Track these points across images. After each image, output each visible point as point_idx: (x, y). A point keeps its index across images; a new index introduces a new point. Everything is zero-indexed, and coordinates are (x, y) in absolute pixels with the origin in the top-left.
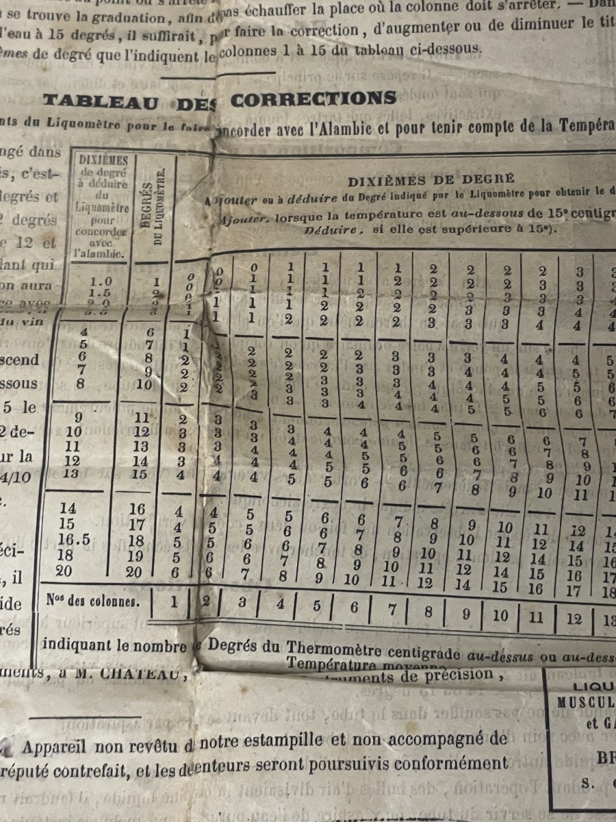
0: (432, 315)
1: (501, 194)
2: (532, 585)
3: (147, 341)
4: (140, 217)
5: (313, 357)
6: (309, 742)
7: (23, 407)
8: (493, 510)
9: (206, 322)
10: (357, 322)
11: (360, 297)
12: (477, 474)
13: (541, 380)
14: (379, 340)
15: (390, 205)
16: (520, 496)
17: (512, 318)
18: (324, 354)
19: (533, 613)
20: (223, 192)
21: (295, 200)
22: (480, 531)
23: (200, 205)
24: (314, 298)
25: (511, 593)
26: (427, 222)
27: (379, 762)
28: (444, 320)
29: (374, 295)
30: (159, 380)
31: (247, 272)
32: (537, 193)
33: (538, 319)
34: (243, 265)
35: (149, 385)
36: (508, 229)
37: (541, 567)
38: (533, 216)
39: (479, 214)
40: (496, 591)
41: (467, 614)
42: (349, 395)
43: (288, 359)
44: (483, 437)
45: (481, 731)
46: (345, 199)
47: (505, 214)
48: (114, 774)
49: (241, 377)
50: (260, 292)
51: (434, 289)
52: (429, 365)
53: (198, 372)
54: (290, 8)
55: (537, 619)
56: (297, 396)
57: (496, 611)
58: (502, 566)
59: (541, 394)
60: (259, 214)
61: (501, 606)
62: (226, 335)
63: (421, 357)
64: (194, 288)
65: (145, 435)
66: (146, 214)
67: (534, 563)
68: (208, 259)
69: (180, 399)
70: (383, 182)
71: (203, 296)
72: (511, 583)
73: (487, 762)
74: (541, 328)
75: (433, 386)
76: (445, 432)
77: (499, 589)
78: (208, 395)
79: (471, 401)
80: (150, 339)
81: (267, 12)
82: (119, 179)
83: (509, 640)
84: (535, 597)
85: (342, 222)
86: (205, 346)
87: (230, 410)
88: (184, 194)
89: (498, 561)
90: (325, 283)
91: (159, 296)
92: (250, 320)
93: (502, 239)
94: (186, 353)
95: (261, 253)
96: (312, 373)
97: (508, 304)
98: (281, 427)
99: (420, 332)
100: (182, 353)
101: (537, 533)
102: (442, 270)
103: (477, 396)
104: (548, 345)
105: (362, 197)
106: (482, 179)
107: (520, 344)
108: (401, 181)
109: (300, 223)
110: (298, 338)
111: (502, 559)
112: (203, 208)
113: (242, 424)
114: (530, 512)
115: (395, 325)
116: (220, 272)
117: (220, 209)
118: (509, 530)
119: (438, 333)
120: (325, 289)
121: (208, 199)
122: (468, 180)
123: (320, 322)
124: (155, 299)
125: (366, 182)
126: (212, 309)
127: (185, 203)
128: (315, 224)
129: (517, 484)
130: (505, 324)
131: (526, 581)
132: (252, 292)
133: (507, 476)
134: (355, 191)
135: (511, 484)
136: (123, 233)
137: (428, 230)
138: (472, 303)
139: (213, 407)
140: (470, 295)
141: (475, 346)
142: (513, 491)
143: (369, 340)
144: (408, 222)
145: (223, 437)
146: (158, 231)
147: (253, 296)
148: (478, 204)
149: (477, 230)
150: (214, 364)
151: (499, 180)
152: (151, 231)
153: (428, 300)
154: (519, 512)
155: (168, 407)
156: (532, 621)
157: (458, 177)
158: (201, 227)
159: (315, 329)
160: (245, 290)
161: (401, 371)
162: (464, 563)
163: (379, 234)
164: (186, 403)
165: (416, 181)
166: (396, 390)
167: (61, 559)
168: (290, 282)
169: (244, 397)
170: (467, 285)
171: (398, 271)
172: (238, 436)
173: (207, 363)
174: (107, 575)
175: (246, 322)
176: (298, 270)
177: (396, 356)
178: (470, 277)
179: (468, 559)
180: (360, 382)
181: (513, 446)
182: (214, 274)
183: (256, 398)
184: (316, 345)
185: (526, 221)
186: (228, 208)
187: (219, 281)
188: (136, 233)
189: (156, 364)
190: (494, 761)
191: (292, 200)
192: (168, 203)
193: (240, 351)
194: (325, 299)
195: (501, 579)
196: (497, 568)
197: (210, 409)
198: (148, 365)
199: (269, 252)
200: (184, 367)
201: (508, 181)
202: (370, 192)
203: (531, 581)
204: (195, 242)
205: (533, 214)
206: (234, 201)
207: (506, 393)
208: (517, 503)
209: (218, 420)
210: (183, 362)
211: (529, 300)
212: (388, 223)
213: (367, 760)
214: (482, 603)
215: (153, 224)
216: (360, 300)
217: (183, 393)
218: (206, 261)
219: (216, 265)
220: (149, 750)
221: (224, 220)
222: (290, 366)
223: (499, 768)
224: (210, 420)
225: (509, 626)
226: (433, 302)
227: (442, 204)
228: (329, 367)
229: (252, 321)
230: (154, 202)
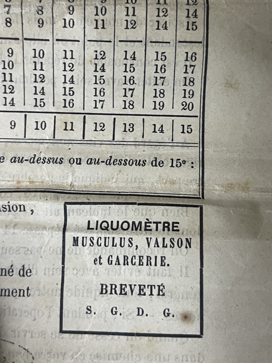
2: (65, 100)
8: (26, 39)
12: (7, 9)
16: (47, 26)
19: (66, 123)
22: (17, 57)
25: (49, 107)
37: (72, 85)
40: (36, 106)
41: (13, 125)
55: (69, 128)
57: (37, 122)
58: (39, 86)
61: (41, 118)
67: (65, 82)
72: (48, 99)
77: (38, 104)
83: (46, 145)
84: (69, 110)
89: (36, 81)
101: (65, 58)
111: (39, 80)
114: (57, 40)
118: (41, 56)
129: (44, 17)
131: (60, 98)
133: (34, 9)
135: (38, 17)
142: (41, 22)
154: (48, 40)
156: (66, 129)
162: (8, 84)
179: (11, 81)
195: (39, 97)
196: (35, 87)
203: (64, 97)
208: (45, 32)
214: (26, 115)
225: (47, 134)
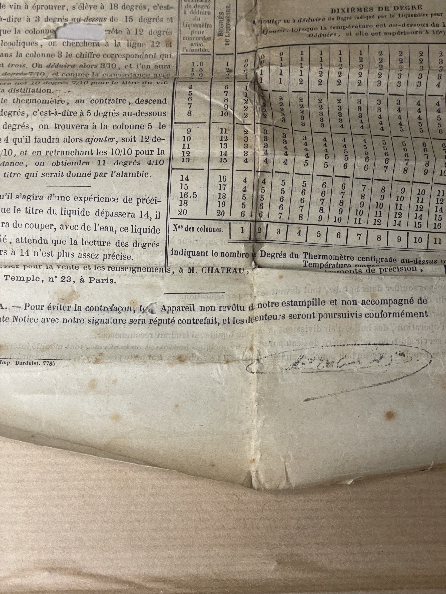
0: (379, 79)
1: (416, 15)
2: (435, 224)
3: (225, 92)
4: (218, 30)
5: (314, 101)
6: (317, 304)
7: (159, 126)
8: (414, 182)
9: (256, 82)
10: (338, 83)
11: (340, 68)
12: (407, 162)
13: (439, 114)
14: (350, 93)
15: (354, 22)
16: (430, 174)
17: (423, 81)
18: (320, 100)
19: (436, 239)
20: (262, 17)
21: (302, 20)
22: (407, 194)
23: (250, 24)
24: (315, 70)
25: (424, 228)
26: (376, 30)
27: (357, 314)
28: (386, 82)
29: (348, 68)
30: (232, 112)
31: (277, 56)
32: (435, 15)
33: (438, 81)
34: (275, 54)
35: (227, 114)
36: (421, 32)
37: (440, 214)
38: (434, 26)
39: (404, 25)
40: (415, 227)
41: (400, 239)
42: (335, 122)
43: (301, 103)
44: (409, 143)
45: (412, 298)
46: (329, 19)
47: (419, 25)
48: (211, 322)
49: (277, 111)
50: (285, 66)
51: (381, 64)
52: (378, 106)
53: (253, 107)
55: (438, 242)
56: (307, 121)
57: (416, 238)
58: (419, 213)
59: (439, 122)
60: (283, 28)
61: (418, 235)
62: (267, 90)
63: (373, 102)
64: (249, 66)
65: (225, 140)
66: (221, 29)
67: (436, 212)
68: (256, 51)
69: (244, 121)
70: (350, 10)
71: (254, 69)
72: (424, 222)
73: (416, 314)
74: (439, 86)
75: (380, 117)
76: (387, 140)
77: (417, 226)
78: (259, 119)
79: (401, 125)
80: (227, 90)
82: (206, 10)
83: (423, 253)
84: (437, 230)
85: (328, 31)
86: (256, 94)
87: (271, 127)
88: (242, 18)
89: (417, 210)
90: (321, 61)
91: (229, 71)
92: (280, 82)
93: (419, 38)
94: (247, 98)
95: (285, 47)
96: (314, 110)
97: (421, 72)
98: (299, 137)
99: (373, 88)
100: (245, 98)
101: (439, 195)
102: (385, 54)
103: (404, 123)
104: (442, 96)
105: (338, 18)
106: (404, 8)
107: (427, 95)
108: (360, 10)
109: (305, 32)
110: (306, 92)
111: (419, 209)
112: (252, 26)
113: (278, 134)
114: (435, 183)
115: (359, 85)
116: (263, 57)
117: (261, 26)
118: (423, 193)
119: (382, 89)
120: (321, 65)
121: (254, 21)
122: (397, 8)
123: (318, 83)
124: (227, 73)
125: (341, 11)
126: (259, 76)
127: (242, 22)
128: (314, 32)
129: (428, 168)
130: (419, 84)
131: (431, 222)
132: (281, 66)
133: (423, 163)
134: (334, 15)
135: (425, 168)
136: (209, 39)
137: (376, 34)
138: (402, 72)
139: (262, 125)
140: (401, 67)
141: (402, 96)
142: (426, 171)
143: (344, 93)
144: (365, 30)
145: (268, 141)
146: (228, 38)
147: (282, 68)
148: (403, 20)
149: (404, 33)
150: (262, 104)
151: (414, 9)
152: (224, 37)
153: (378, 70)
154: (429, 183)
155: (238, 125)
156: (435, 243)
157: (391, 7)
158: (251, 36)
159: (315, 87)
160: (277, 65)
161: (362, 109)
162: (398, 211)
163: (349, 36)
164: (248, 123)
165: (368, 10)
166: (360, 119)
167: (181, 205)
168: (302, 61)
169: (279, 121)
170: (399, 62)
171: (361, 55)
172: (276, 140)
173: (258, 103)
174: (206, 215)
175: (278, 83)
176: (306, 54)
177: (360, 102)
178: (401, 57)
179: (401, 209)
180: (340, 115)
181: (425, 148)
182: (259, 58)
183: (285, 122)
184: (316, 96)
185: (430, 28)
186: (266, 25)
187: (262, 62)
188: (215, 39)
189: (230, 103)
190: (420, 313)
191: (300, 21)
192: (233, 23)
193: (275, 98)
194: (321, 70)
195: (418, 221)
196: (416, 214)
197: (261, 126)
198: (226, 103)
199: (289, 46)
200: (246, 105)
201: (419, 9)
202: (343, 16)
203: (435, 222)
204: (248, 43)
205: (433, 25)
206: (269, 22)
207: (420, 121)
208: (427, 179)
209: (265, 132)
210: (245, 102)
211: (433, 70)
212: (354, 31)
213: (350, 313)
214: (408, 233)
215: (225, 34)
216: (340, 70)
217: (245, 118)
218: (254, 52)
219: (260, 54)
220: (229, 310)
221: (264, 32)
222: (302, 106)
223: (423, 316)
224: (261, 132)
225: (423, 245)
226: (380, 71)
227: (382, 21)
228: (324, 107)
229: (281, 83)
230: (225, 22)
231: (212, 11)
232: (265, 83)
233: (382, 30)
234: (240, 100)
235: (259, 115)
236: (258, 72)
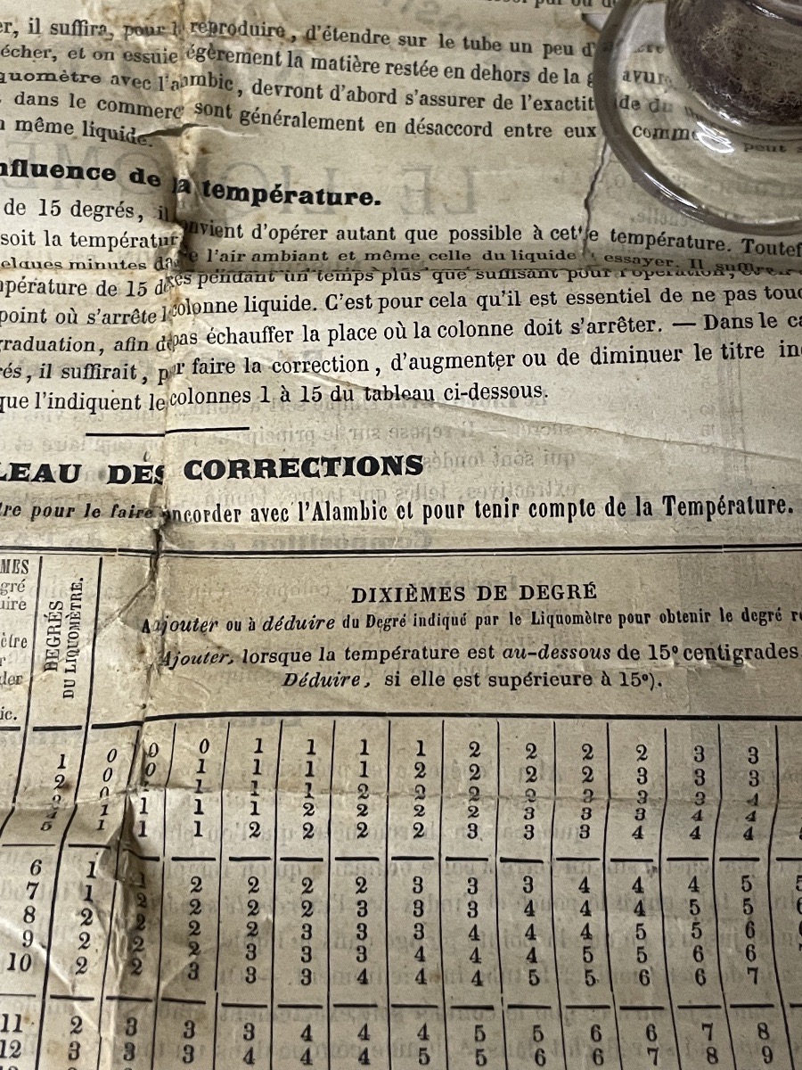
0: (473, 820)
1: (577, 619)
3: (30, 884)
4: (43, 655)
5: (290, 893)
9: (128, 843)
10: (359, 832)
11: (362, 797)
13: (640, 920)
14: (393, 858)
15: (412, 637)
17: (596, 824)
18: (308, 885)
20: (168, 612)
21: (273, 625)
23: (132, 632)
24: (293, 800)
26: (463, 667)
28: (492, 826)
29: (384, 795)
30: (44, 953)
31: (191, 752)
32: (631, 618)
33: (637, 824)
34: (187, 740)
35: (28, 963)
36: (588, 680)
38: (626, 658)
39: (542, 653)
42: (344, 959)
43: (253, 896)
44: (552, 1030)
46: (346, 624)
47: (584, 654)
49: (177, 939)
50: (208, 790)
51: (475, 783)
52: (469, 898)
53: (105, 937)
54: (271, 332)
56: (262, 965)
59: (641, 943)
60: (219, 647)
62: (157, 859)
63: (456, 887)
64: (114, 777)
65: (14, 1056)
66: (53, 649)
68: (140, 724)
69: (74, 987)
70: (404, 596)
71: (125, 792)
74: (640, 836)
75: (474, 935)
76: (491, 1024)
78: (117, 983)
79: (534, 960)
80: (34, 880)
81: (238, 337)
82: (14, 596)
85: (342, 666)
86: (119, 886)
87: (151, 1006)
88: (111, 617)
90: (310, 774)
91: (64, 786)
92: (195, 832)
93: (580, 698)
94: (88, 906)
95: (217, 720)
96: (288, 920)
97: (588, 805)
98: (232, 1027)
99: (455, 844)
100: (82, 905)
102: (488, 750)
103: (543, 952)
104: (651, 861)
105: (371, 620)
106: (549, 592)
107: (608, 859)
108: (429, 593)
109: (277, 666)
110: (268, 859)
112: (139, 637)
113: (170, 1031)
115: (418, 836)
116: (154, 750)
117: (164, 640)
119: (483, 847)
120: (309, 785)
121: (147, 622)
122: (528, 594)
123: (302, 833)
124: (56, 792)
125: (379, 595)
126: (138, 817)
127: (112, 630)
128: (299, 668)
130: (586, 832)
132: (198, 792)
134: (360, 611)
136: (18, 680)
137: (468, 681)
138: (534, 805)
139: (124, 1004)
140: (531, 793)
141: (540, 864)
143: (377, 859)
144: (437, 666)
145: (137, 1059)
146: (70, 676)
147: (199, 797)
148: (543, 636)
149: (541, 682)
150: (132, 921)
151: (574, 594)
152: (59, 675)
153: (466, 801)
155: (55, 1002)
157: (514, 588)
158: (134, 669)
159: (294, 844)
160: (187, 788)
161: (426, 909)
163: (394, 689)
164: (85, 995)
165: (452, 594)
166: (417, 944)
168: (257, 773)
169: (176, 979)
170: (526, 777)
171: (421, 754)
172: (162, 1053)
173: (122, 921)
175: (188, 836)
176: (269, 750)
177: (419, 884)
178: (531, 762)
180: (363, 928)
181: (598, 1045)
182: (145, 753)
183: (196, 977)
184: (296, 871)
185: (615, 665)
186: (176, 636)
187: (151, 767)
188: (36, 679)
189: (40, 927)
191: (268, 626)
192: (85, 632)
193: (177, 888)
194: (309, 800)
197: (119, 1007)
198: (27, 927)
199: (227, 719)
200: (85, 928)
201: (587, 597)
202: (383, 612)
204: (122, 693)
205: (627, 654)
206: (185, 627)
207: (587, 943)
209: (129, 1026)
210: (82, 919)
211: (621, 800)
212: (407, 668)
215: (64, 665)
216: (363, 801)
217: (80, 976)
218: (136, 728)
219: (153, 735)
221: (167, 659)
222: (254, 908)
224: (118, 1032)
226: (473, 803)
227: (488, 636)
228: (316, 907)
229: (198, 834)
230: (65, 631)
231: (30, 600)
232: (152, 839)
233: (485, 667)
234: (69, 915)
235: (116, 966)
236: (136, 800)
